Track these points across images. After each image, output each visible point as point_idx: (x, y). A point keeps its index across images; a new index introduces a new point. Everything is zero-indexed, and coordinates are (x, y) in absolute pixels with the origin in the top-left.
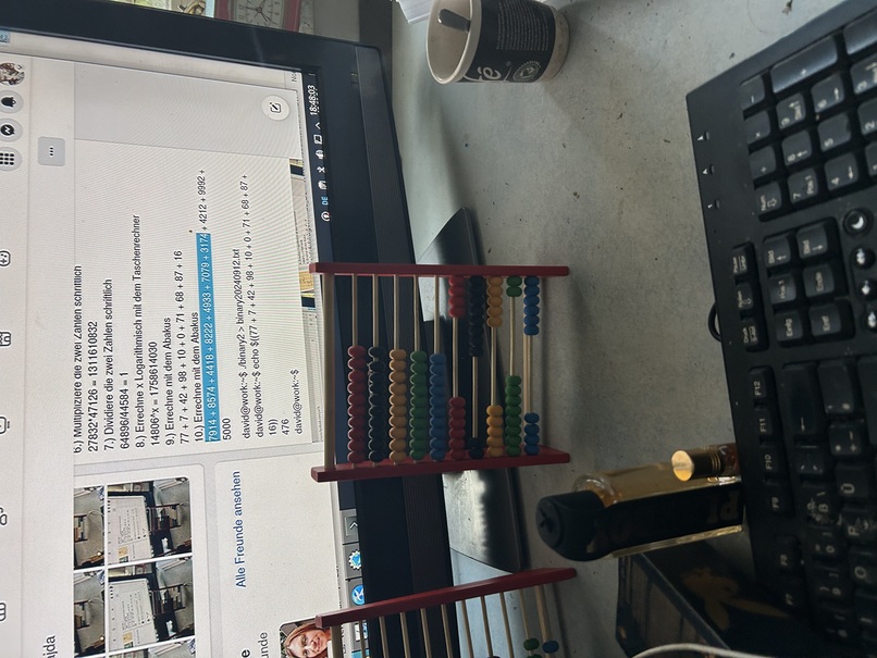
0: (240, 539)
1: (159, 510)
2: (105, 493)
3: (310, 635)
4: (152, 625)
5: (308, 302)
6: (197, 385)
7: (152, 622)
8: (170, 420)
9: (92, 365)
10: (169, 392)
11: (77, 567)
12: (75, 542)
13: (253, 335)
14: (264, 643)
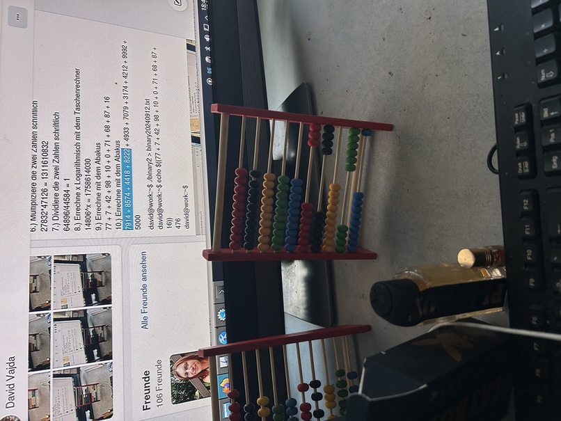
0: (145, 297)
1: (90, 274)
2: (52, 261)
3: (190, 363)
4: (84, 352)
5: (196, 140)
6: (118, 192)
7: (84, 349)
8: (99, 214)
9: (45, 172)
10: (99, 195)
11: (31, 310)
12: (30, 293)
13: (157, 159)
14: (159, 367)
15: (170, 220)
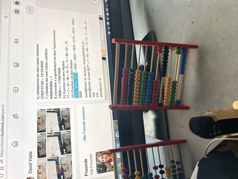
0: (84, 127)
1: (61, 117)
2: (46, 111)
3: (104, 156)
5: (104, 59)
6: (72, 82)
7: (60, 149)
8: (64, 91)
9: (42, 74)
10: (64, 83)
11: (38, 132)
12: (38, 125)
13: (88, 67)
14: (91, 157)
15: (94, 93)
